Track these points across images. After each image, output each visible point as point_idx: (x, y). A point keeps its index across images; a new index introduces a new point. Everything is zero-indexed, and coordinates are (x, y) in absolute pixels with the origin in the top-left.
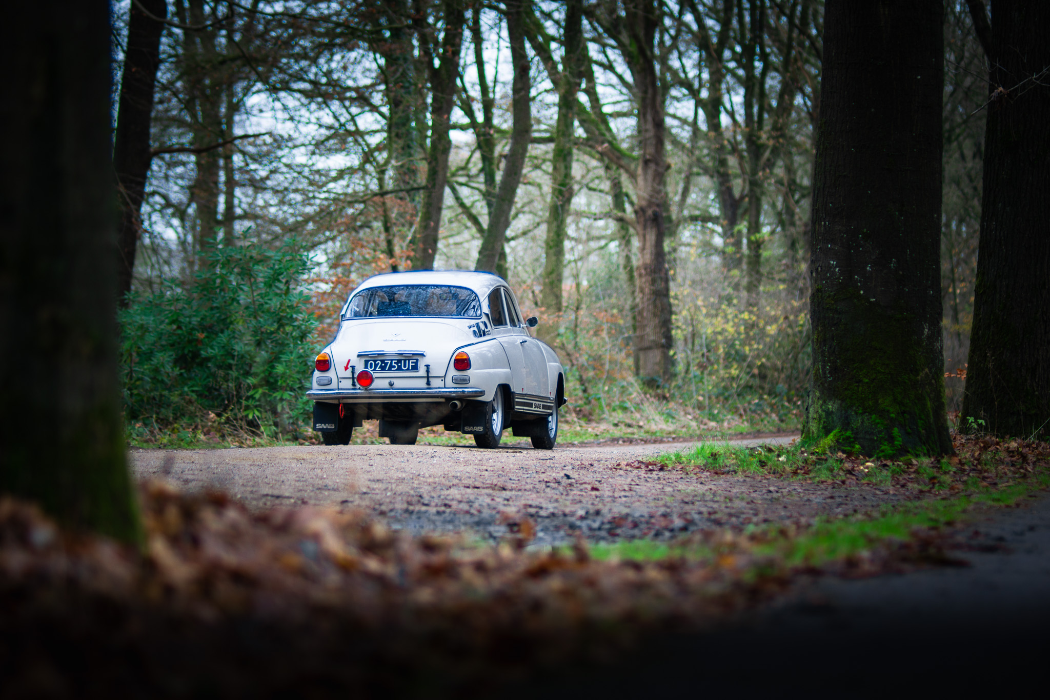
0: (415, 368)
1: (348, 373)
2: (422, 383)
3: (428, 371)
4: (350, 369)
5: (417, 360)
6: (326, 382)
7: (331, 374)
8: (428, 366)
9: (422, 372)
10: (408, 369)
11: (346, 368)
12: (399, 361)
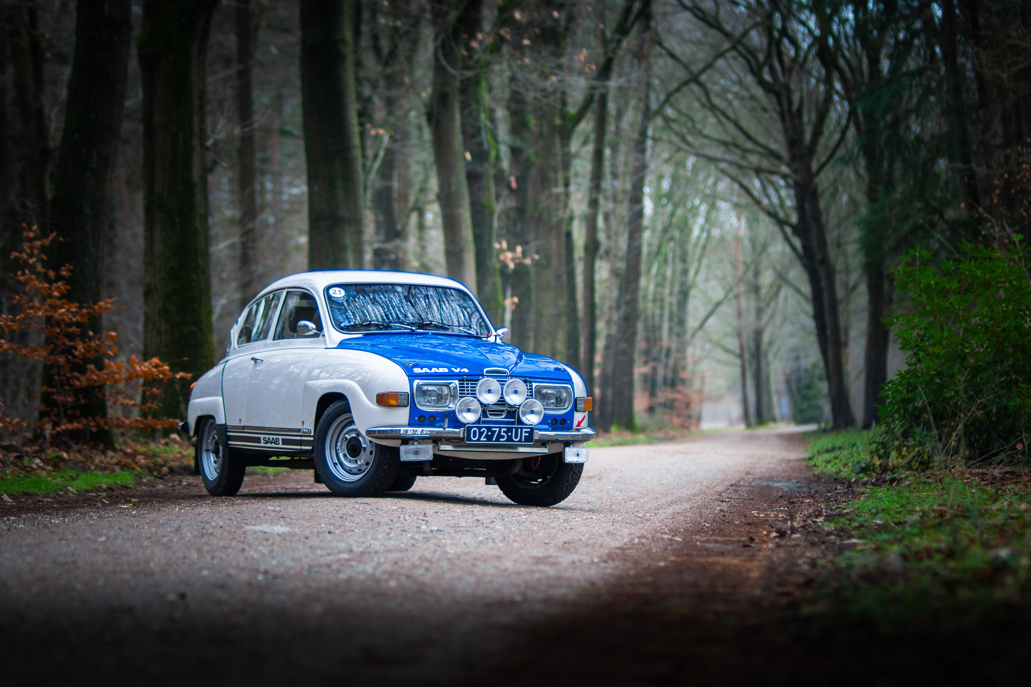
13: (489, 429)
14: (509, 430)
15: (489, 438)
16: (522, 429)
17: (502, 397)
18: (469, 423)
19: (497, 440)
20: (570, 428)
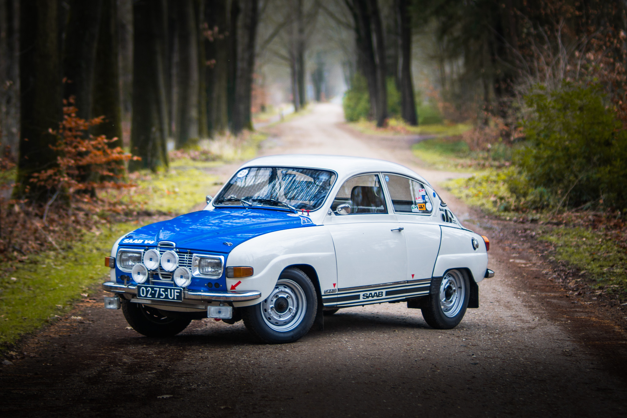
13: (152, 288)
14: (166, 290)
15: (153, 295)
16: (174, 289)
17: (160, 264)
18: (139, 283)
19: (159, 297)
20: (225, 290)
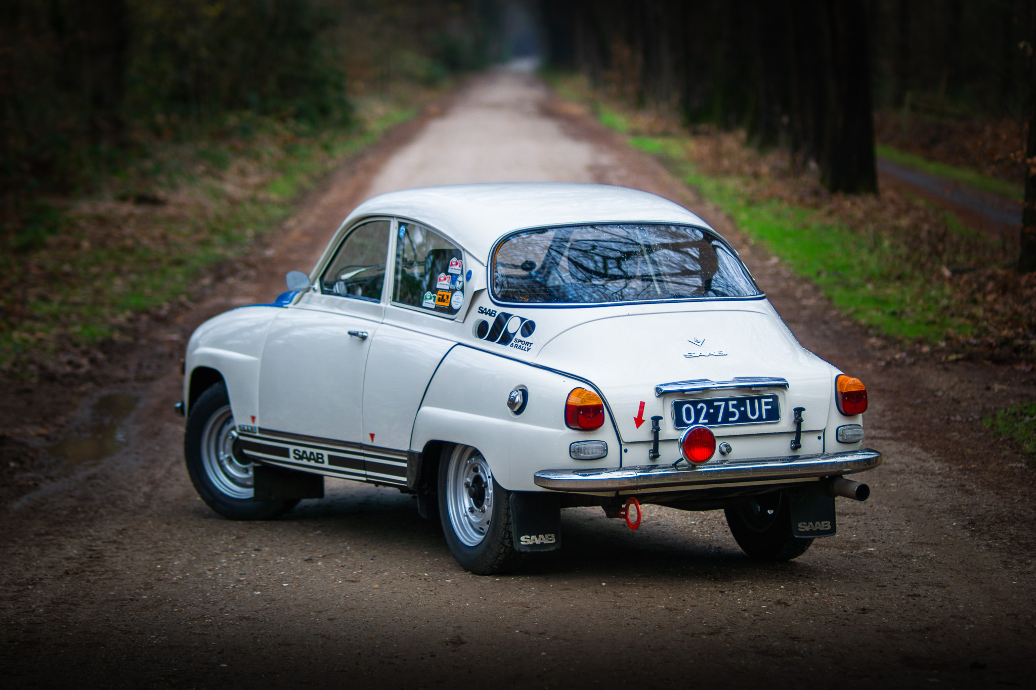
0: (773, 415)
1: (644, 432)
2: (782, 447)
3: (798, 421)
4: (647, 426)
5: (775, 398)
6: (598, 453)
7: (605, 434)
8: (799, 411)
9: (785, 422)
10: (760, 418)
11: (639, 421)
12: (741, 402)
